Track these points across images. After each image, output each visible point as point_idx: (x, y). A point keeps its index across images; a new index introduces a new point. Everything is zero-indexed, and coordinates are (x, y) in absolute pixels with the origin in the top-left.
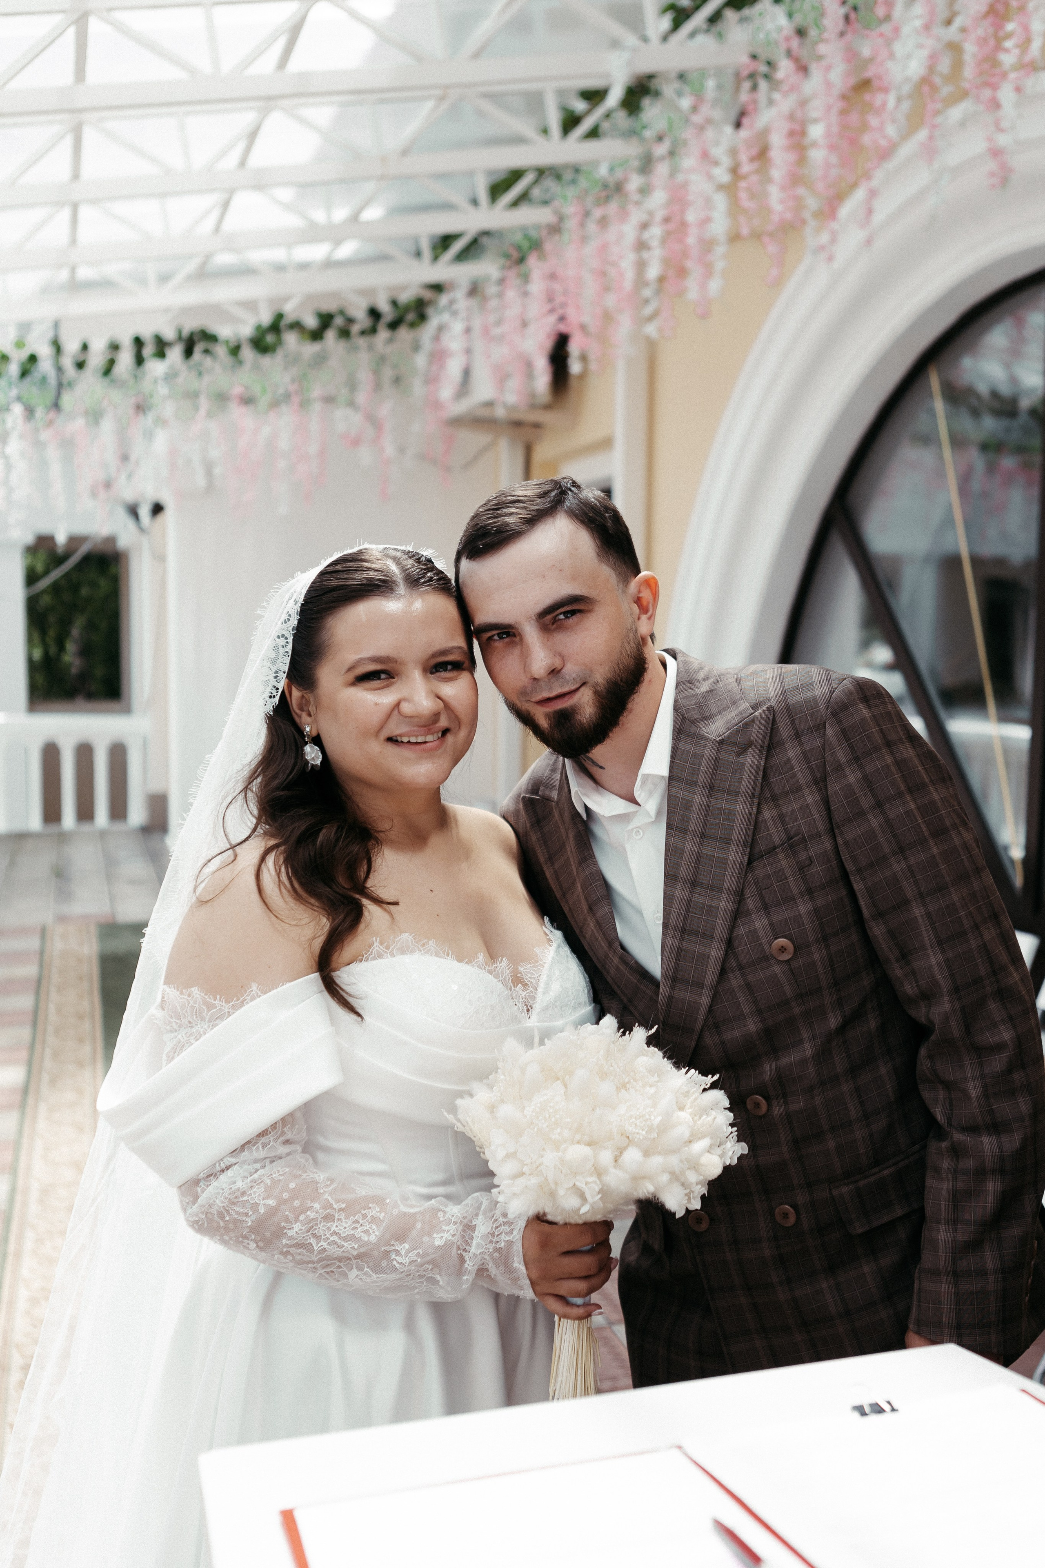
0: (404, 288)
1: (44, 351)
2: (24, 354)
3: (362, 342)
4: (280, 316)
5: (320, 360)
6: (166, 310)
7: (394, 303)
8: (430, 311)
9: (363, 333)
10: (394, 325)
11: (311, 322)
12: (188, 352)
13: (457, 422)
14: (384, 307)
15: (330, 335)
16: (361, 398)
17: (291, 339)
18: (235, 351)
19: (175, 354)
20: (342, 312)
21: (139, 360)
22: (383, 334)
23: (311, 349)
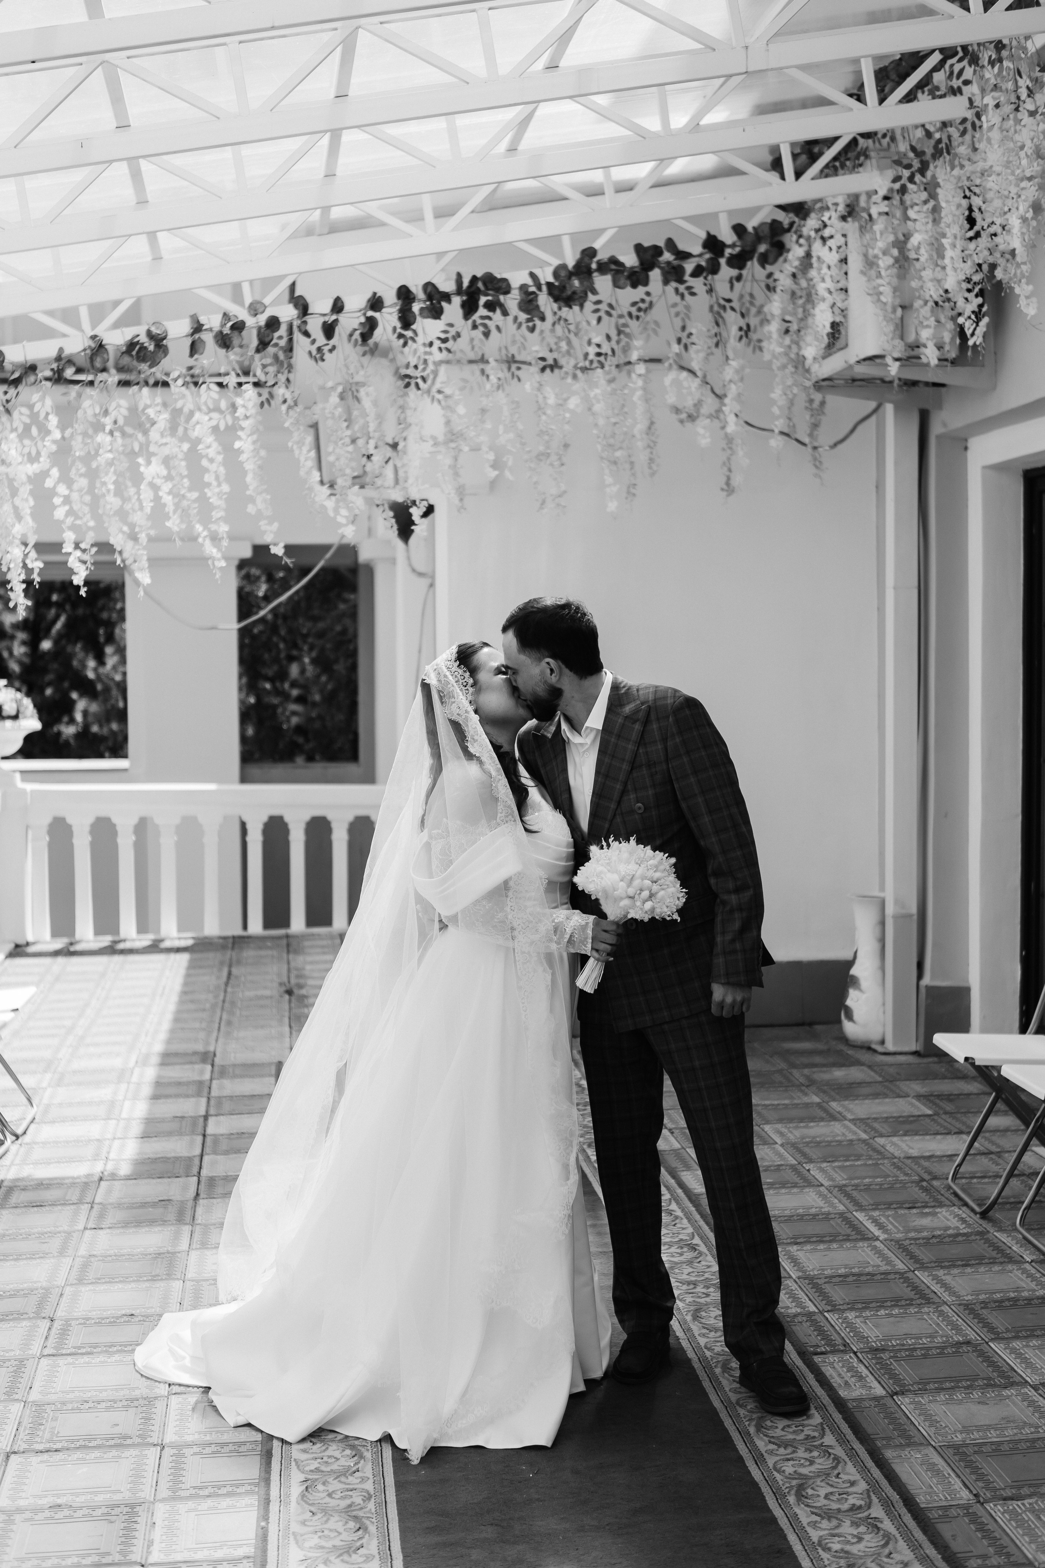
0: (753, 211)
1: (287, 313)
2: (262, 319)
3: (698, 284)
4: (589, 253)
5: (642, 308)
6: (440, 255)
7: (739, 229)
8: (789, 239)
9: (697, 272)
10: (739, 261)
11: (630, 260)
12: (469, 308)
13: (826, 384)
14: (727, 236)
15: (655, 275)
16: (695, 358)
17: (603, 283)
18: (529, 303)
19: (453, 310)
20: (670, 244)
21: (406, 320)
22: (726, 271)
23: (629, 295)
